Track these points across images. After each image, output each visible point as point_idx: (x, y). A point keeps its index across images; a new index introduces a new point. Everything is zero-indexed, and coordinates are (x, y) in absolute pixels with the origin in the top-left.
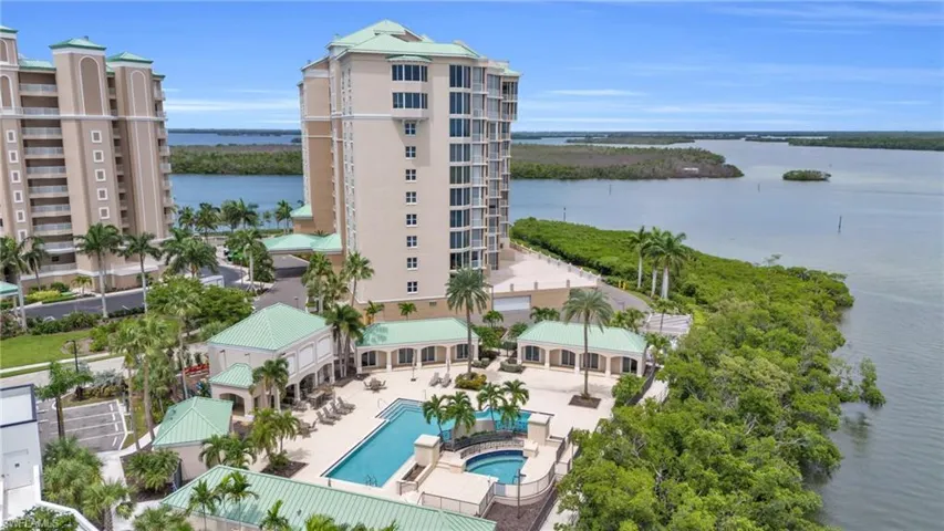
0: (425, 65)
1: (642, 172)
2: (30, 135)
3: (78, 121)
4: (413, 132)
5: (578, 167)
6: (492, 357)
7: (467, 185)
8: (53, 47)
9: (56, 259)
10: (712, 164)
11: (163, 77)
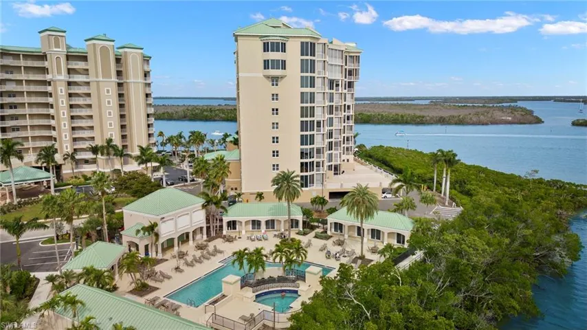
0: (284, 42)
1: (471, 119)
2: (72, 90)
3: (98, 82)
4: (277, 85)
5: (428, 116)
6: (313, 228)
7: (312, 119)
8: (86, 40)
9: (86, 162)
10: (522, 115)
11: (150, 58)
